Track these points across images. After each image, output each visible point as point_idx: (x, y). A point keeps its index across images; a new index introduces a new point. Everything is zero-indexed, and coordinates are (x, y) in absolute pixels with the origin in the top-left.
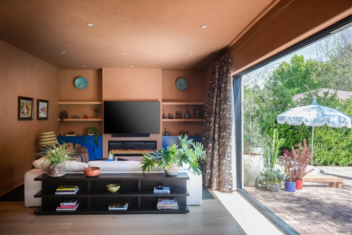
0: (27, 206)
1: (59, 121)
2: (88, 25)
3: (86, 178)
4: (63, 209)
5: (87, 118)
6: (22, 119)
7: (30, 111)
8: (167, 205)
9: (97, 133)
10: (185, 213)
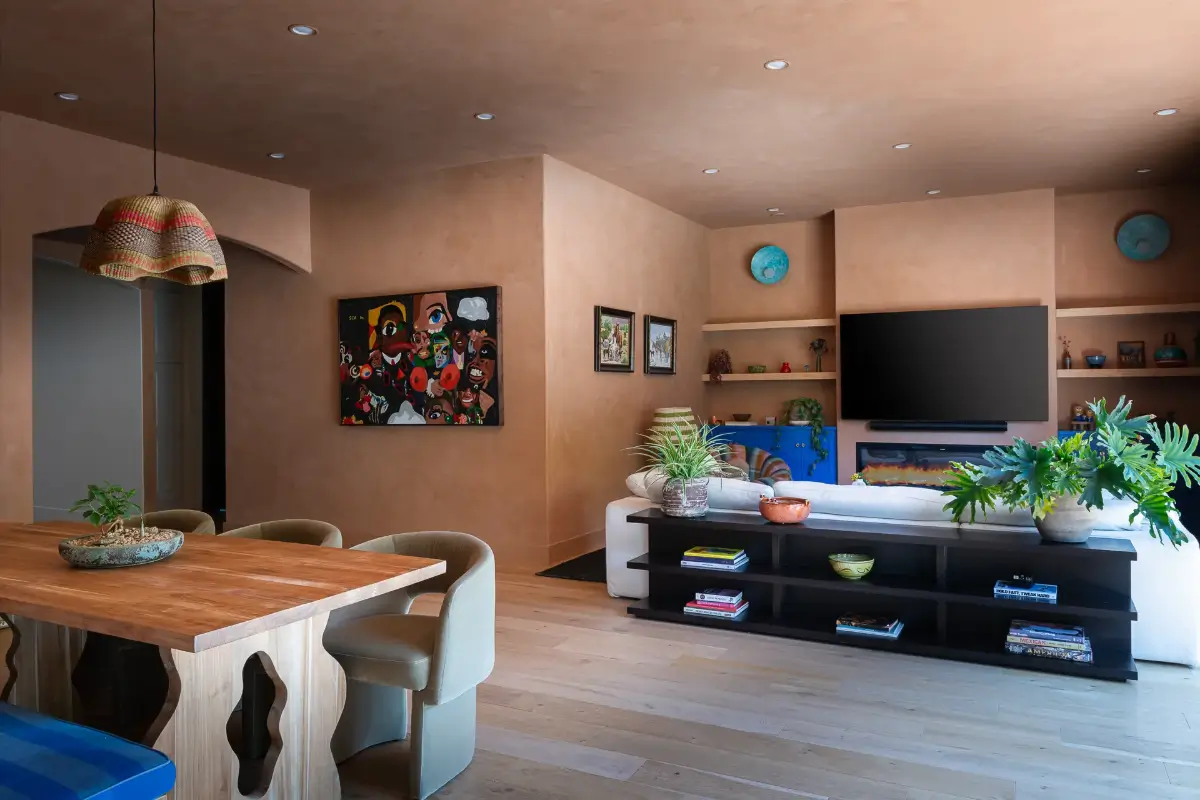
0: (612, 595)
1: (707, 383)
2: (770, 66)
3: (769, 526)
4: (703, 612)
5: (790, 371)
6: (604, 369)
7: (625, 348)
8: (1049, 642)
9: (819, 419)
10: (1123, 680)
